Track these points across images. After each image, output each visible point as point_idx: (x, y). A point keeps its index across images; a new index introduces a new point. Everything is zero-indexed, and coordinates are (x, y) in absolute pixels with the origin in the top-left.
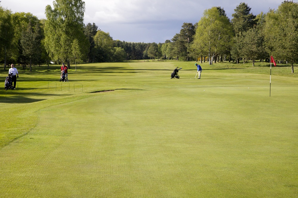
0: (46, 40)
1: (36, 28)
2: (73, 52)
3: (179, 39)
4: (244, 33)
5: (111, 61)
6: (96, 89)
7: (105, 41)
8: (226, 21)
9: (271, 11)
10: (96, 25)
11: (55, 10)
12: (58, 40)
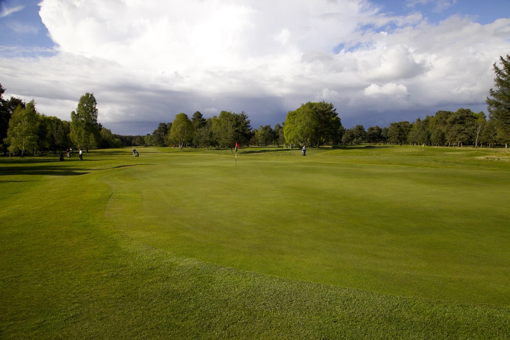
0: (71, 134)
1: (60, 126)
2: (90, 142)
3: (157, 133)
4: (200, 129)
5: (111, 148)
6: (119, 165)
7: (108, 135)
8: (189, 122)
9: (215, 117)
10: (101, 124)
11: (78, 114)
12: (79, 134)
